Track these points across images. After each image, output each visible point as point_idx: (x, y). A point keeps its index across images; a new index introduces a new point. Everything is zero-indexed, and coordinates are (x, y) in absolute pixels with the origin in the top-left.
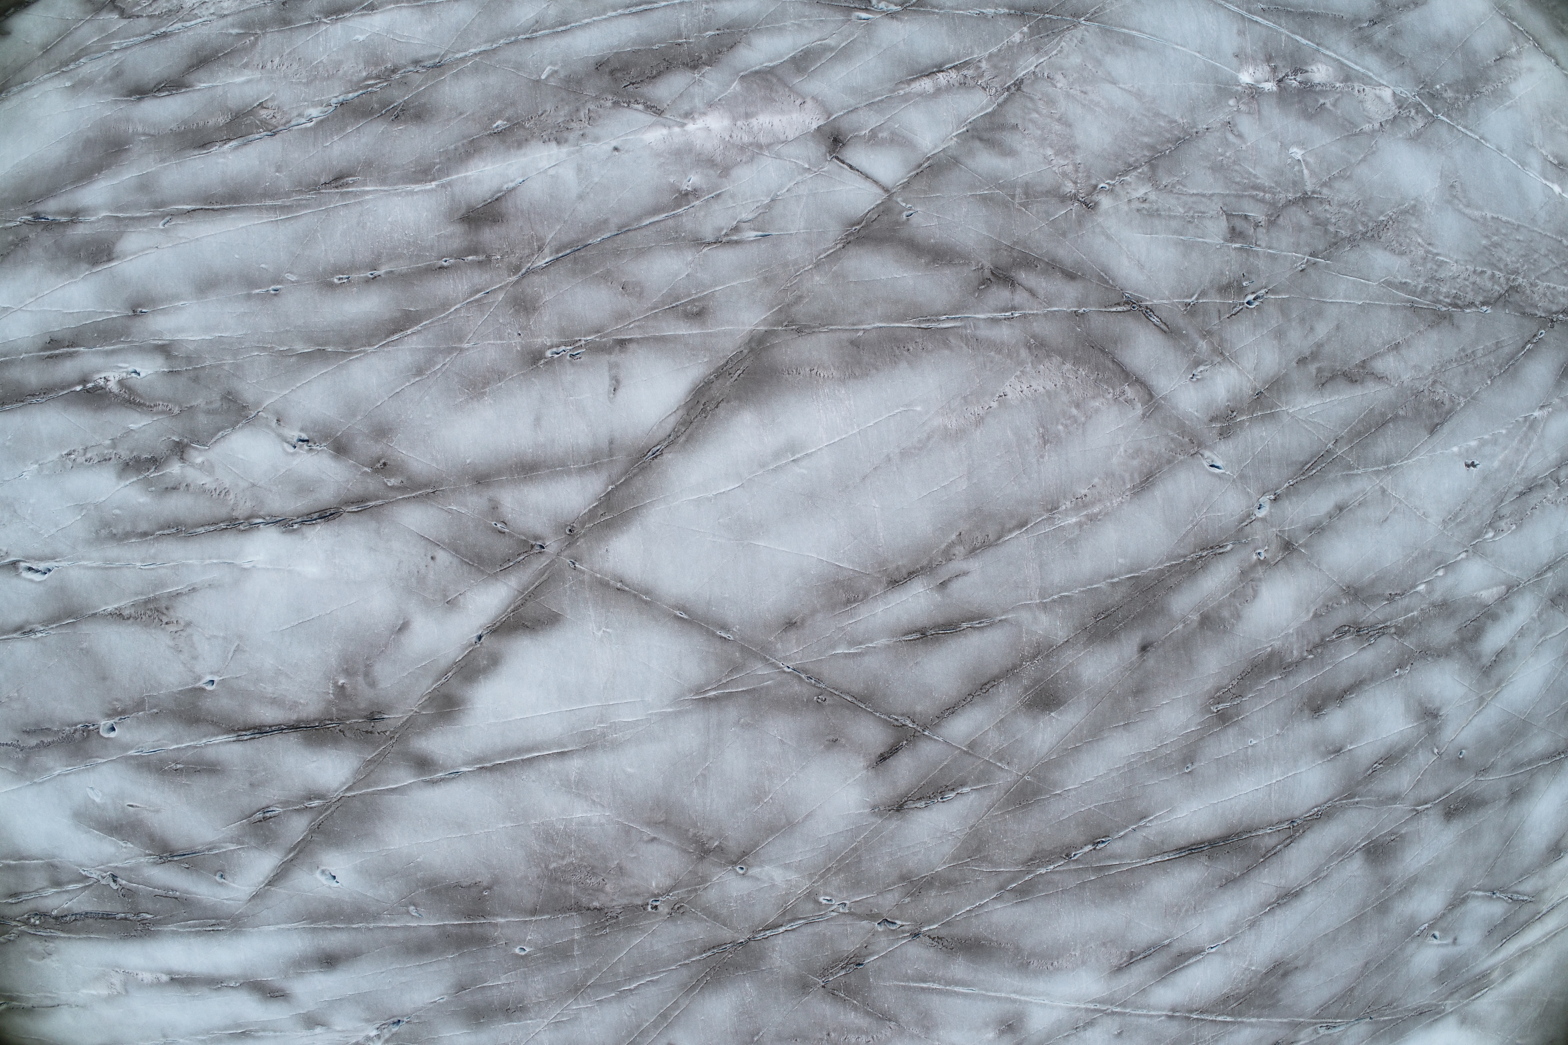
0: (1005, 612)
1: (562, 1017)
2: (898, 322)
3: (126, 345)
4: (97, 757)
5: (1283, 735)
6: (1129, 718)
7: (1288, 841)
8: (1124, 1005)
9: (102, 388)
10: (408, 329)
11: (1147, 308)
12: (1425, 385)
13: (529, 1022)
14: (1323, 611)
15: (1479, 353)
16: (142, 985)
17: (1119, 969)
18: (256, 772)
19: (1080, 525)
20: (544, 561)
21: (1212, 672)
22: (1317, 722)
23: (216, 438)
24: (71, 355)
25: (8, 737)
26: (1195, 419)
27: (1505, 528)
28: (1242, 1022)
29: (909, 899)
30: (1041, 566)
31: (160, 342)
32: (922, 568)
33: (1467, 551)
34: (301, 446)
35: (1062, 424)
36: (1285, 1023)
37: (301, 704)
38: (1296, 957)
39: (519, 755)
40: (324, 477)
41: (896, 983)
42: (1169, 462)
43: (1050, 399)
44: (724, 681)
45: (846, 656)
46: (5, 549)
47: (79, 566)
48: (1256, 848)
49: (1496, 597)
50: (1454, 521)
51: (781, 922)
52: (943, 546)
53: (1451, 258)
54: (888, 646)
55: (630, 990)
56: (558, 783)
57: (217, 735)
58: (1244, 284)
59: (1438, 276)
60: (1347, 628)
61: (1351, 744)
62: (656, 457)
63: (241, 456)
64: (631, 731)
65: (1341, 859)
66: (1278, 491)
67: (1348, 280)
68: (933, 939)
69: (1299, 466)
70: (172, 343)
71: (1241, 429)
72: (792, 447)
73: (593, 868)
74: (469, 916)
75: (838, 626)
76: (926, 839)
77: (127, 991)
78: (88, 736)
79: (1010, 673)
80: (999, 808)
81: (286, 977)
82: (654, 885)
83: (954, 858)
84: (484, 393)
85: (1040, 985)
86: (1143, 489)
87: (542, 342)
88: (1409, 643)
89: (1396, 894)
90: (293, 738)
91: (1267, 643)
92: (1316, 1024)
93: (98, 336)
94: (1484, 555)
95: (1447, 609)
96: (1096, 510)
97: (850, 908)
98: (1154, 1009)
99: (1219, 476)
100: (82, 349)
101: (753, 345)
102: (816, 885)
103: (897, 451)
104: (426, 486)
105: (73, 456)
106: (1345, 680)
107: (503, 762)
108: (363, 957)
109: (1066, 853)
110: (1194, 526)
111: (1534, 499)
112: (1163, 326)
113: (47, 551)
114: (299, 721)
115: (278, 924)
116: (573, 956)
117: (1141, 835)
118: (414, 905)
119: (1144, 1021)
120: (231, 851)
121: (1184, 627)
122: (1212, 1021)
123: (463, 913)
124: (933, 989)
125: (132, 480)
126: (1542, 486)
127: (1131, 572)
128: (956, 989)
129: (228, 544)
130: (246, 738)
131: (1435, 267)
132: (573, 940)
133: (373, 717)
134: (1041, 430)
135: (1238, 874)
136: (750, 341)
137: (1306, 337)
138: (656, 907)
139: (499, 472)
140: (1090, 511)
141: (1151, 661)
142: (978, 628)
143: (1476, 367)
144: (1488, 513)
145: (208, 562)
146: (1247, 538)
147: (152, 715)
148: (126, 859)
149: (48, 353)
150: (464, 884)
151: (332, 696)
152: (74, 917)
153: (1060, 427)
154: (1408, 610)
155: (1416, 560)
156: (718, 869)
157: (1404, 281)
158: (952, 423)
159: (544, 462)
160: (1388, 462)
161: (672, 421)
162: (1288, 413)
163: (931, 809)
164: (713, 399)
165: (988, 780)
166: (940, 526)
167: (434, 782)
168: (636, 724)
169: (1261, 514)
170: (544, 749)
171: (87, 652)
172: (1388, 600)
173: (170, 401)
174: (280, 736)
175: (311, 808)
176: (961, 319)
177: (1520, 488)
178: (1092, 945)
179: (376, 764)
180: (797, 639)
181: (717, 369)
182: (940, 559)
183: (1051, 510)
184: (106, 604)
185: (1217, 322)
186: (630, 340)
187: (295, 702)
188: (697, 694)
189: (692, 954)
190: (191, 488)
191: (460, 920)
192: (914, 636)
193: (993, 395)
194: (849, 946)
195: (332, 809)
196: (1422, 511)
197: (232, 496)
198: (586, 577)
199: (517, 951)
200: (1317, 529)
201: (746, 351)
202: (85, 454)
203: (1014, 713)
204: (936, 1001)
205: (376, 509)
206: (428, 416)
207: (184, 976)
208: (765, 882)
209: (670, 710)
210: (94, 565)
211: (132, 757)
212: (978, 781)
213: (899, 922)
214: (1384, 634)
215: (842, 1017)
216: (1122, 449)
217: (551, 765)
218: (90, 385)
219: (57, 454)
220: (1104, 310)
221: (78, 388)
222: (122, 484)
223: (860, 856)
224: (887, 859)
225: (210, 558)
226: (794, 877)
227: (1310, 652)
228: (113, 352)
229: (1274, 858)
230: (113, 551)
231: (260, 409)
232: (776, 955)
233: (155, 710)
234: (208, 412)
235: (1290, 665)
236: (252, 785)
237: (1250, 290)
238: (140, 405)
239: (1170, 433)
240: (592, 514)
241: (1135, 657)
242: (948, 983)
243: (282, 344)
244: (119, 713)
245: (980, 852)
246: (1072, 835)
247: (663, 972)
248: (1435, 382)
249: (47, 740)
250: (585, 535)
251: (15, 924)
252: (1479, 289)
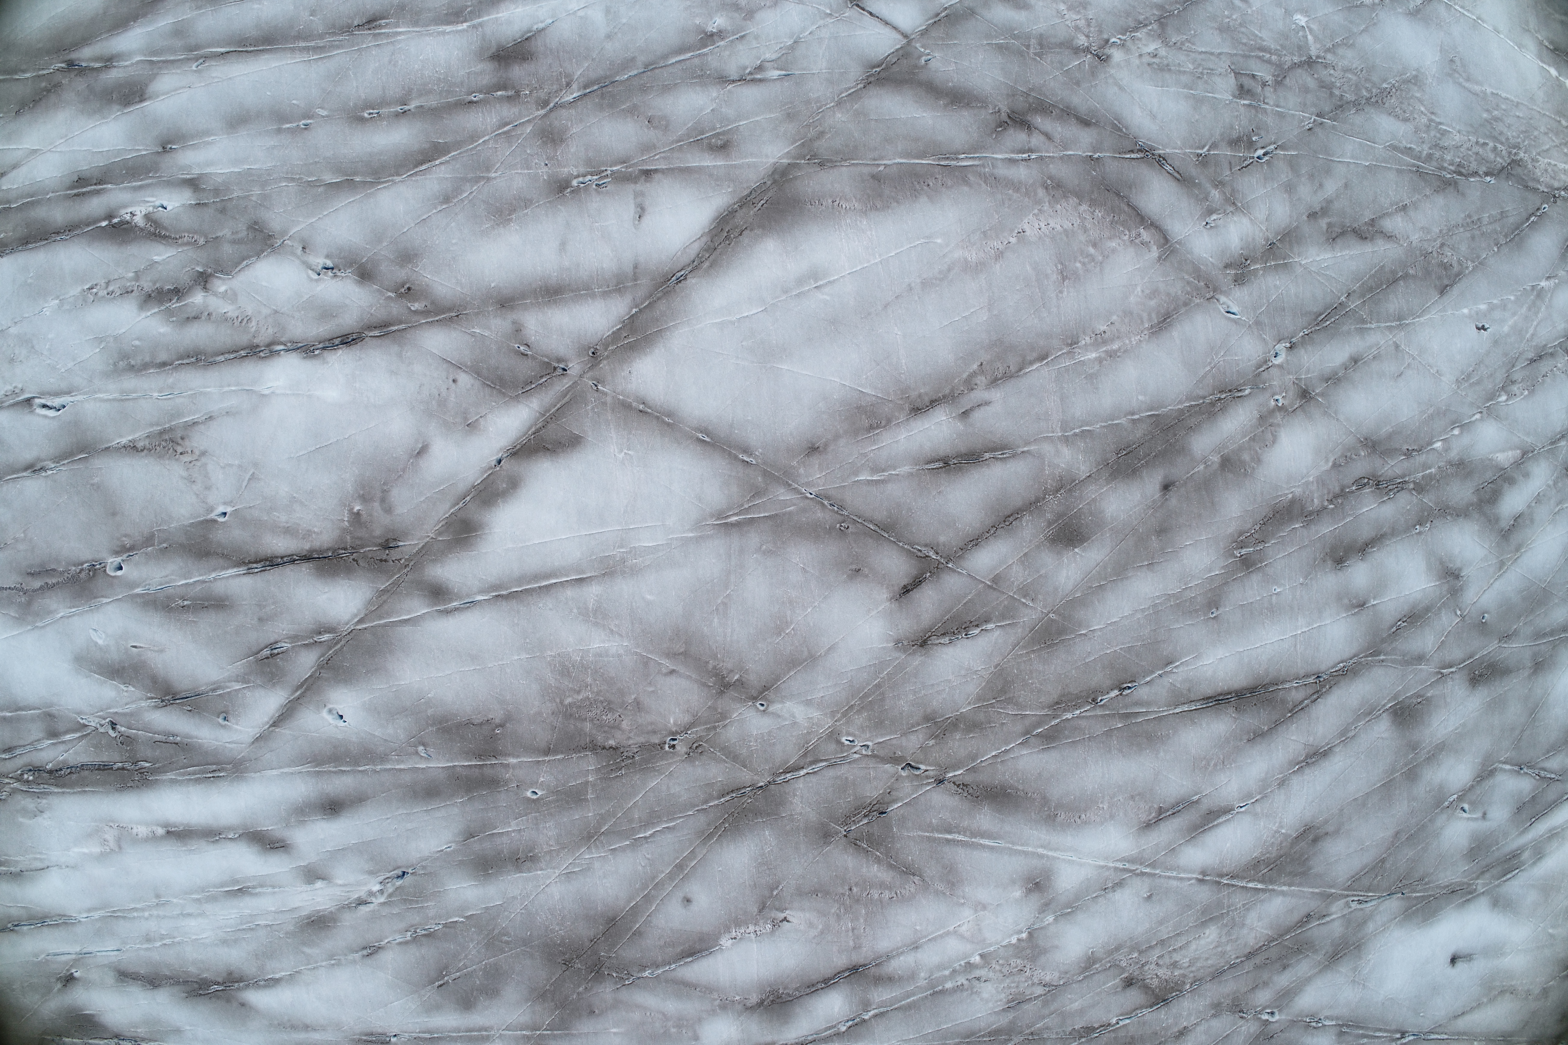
0: (1027, 443)
1: (574, 867)
2: (918, 159)
3: (154, 181)
4: (102, 596)
5: (1307, 584)
6: (1153, 558)
7: (1315, 696)
8: (1153, 865)
9: (128, 222)
10: (436, 160)
11: (1160, 156)
12: (1433, 247)
13: (539, 872)
14: (1342, 461)
15: (1485, 221)
16: (136, 840)
17: (1147, 826)
18: (265, 607)
19: (1100, 360)
20: (566, 383)
21: (1234, 515)
22: (1340, 573)
23: (240, 267)
24: (98, 192)
25: (11, 580)
26: (1210, 264)
27: (1518, 393)
28: (1273, 890)
29: (933, 741)
30: (1062, 399)
31: (188, 177)
32: (944, 397)
33: (1481, 412)
34: (325, 274)
35: (1080, 262)
36: (1317, 894)
37: (315, 532)
38: (1326, 822)
39: (537, 582)
40: (347, 302)
41: (920, 833)
42: (1186, 304)
43: (1067, 237)
44: (746, 506)
45: (869, 482)
46: (20, 386)
47: (95, 399)
48: (1283, 701)
49: (1512, 461)
50: (1467, 381)
51: (802, 764)
52: (965, 376)
53: (1454, 128)
54: (911, 474)
55: (645, 838)
56: (575, 611)
57: (227, 568)
58: (1254, 139)
59: (1442, 144)
60: (1366, 480)
61: (1374, 598)
62: (680, 282)
63: (264, 284)
64: (652, 556)
65: (1367, 719)
66: (1294, 340)
67: (1355, 141)
68: (958, 786)
69: (1314, 317)
70: (201, 177)
71: (1256, 276)
72: (814, 275)
73: (610, 703)
74: (480, 756)
75: (861, 452)
76: (951, 677)
77: (120, 847)
78: (94, 576)
79: (1033, 506)
80: (1024, 647)
81: (287, 826)
82: (672, 721)
83: (979, 698)
84: (511, 220)
85: (1067, 839)
86: (1161, 329)
87: (569, 172)
88: (1429, 499)
89: (1424, 760)
90: (305, 568)
91: (1288, 489)
92: (1348, 896)
93: (126, 173)
94: (1498, 418)
95: (1464, 468)
96: (1115, 346)
97: (873, 751)
98: (1185, 871)
99: (1235, 322)
100: (109, 186)
101: (777, 177)
102: (838, 724)
103: (918, 281)
104: (450, 310)
105: (95, 290)
106: (1366, 533)
107: (520, 589)
108: (369, 801)
109: (1092, 698)
110: (1212, 368)
111: (1545, 366)
112: (1176, 175)
113: (64, 385)
114: (312, 551)
115: (281, 767)
116: (586, 800)
117: (1167, 681)
118: (424, 745)
119: (1174, 883)
120: (236, 690)
121: (1205, 468)
122: (1243, 887)
123: (474, 754)
124: (958, 841)
125: (153, 311)
126: (1552, 355)
127: (1151, 410)
128: (982, 841)
129: (248, 371)
130: (256, 570)
131: (1438, 135)
132: (587, 782)
133: (387, 545)
134: (1059, 267)
135: (1266, 728)
136: (773, 173)
137: (1315, 192)
138: (673, 746)
139: (523, 296)
140: (1109, 348)
141: (1174, 501)
142: (1001, 459)
143: (1483, 234)
144: (1500, 376)
145: (226, 389)
146: (1264, 383)
147: (161, 550)
148: (126, 704)
149: (76, 191)
150: (476, 722)
151: (346, 523)
152: (69, 770)
153: (1078, 265)
154: (1426, 466)
155: (1431, 417)
156: (738, 705)
157: (1409, 146)
158: (973, 256)
159: (569, 285)
160: (1400, 318)
161: (696, 247)
162: (1300, 264)
163: (955, 645)
164: (737, 227)
165: (1013, 617)
166: (961, 355)
167: (448, 612)
168: (656, 548)
169: (1278, 361)
170: (562, 575)
171: (98, 487)
172: (1405, 455)
173: (195, 232)
174: (291, 567)
175: (320, 642)
176: (980, 158)
177: (1531, 355)
178: (1120, 798)
179: (389, 594)
180: (820, 465)
181: (741, 200)
182: (962, 388)
183: (1071, 345)
184: (121, 436)
185: (1228, 173)
186: (656, 171)
187: (309, 531)
188: (718, 519)
189: (711, 798)
190: (213, 317)
191: (471, 761)
192: (937, 465)
193: (1012, 231)
194: (872, 792)
195: (343, 643)
196: (1435, 369)
197: (254, 323)
198: (609, 399)
199: (529, 794)
200: (1333, 379)
201: (769, 183)
202: (107, 288)
203: (1038, 547)
204: (961, 854)
205: (398, 333)
206: (454, 241)
207: (181, 828)
208: (785, 719)
209: (691, 535)
210: (110, 397)
211: (138, 595)
212: (1003, 617)
213: (923, 767)
214: (1403, 489)
215: (864, 870)
216: (1139, 289)
217: (569, 592)
218: (115, 220)
219: (79, 289)
220: (1118, 156)
221: (104, 224)
222: (143, 315)
223: (883, 694)
224: (911, 697)
225: (229, 386)
226: (816, 714)
227: (1331, 501)
228: (141, 187)
229: (1302, 713)
230: (130, 382)
231: (286, 238)
232: (796, 800)
233: (165, 545)
234: (234, 242)
235: (1311, 513)
236: (260, 620)
237: (1259, 145)
238: (165, 237)
239: (1186, 277)
240: (616, 336)
241: (1158, 495)
242: (973, 835)
243: (311, 174)
244: (126, 550)
245: (1005, 693)
246: (1099, 678)
247: (680, 817)
248: (1442, 245)
249: (51, 581)
250: (608, 357)
251: (7, 781)
252: (1482, 160)
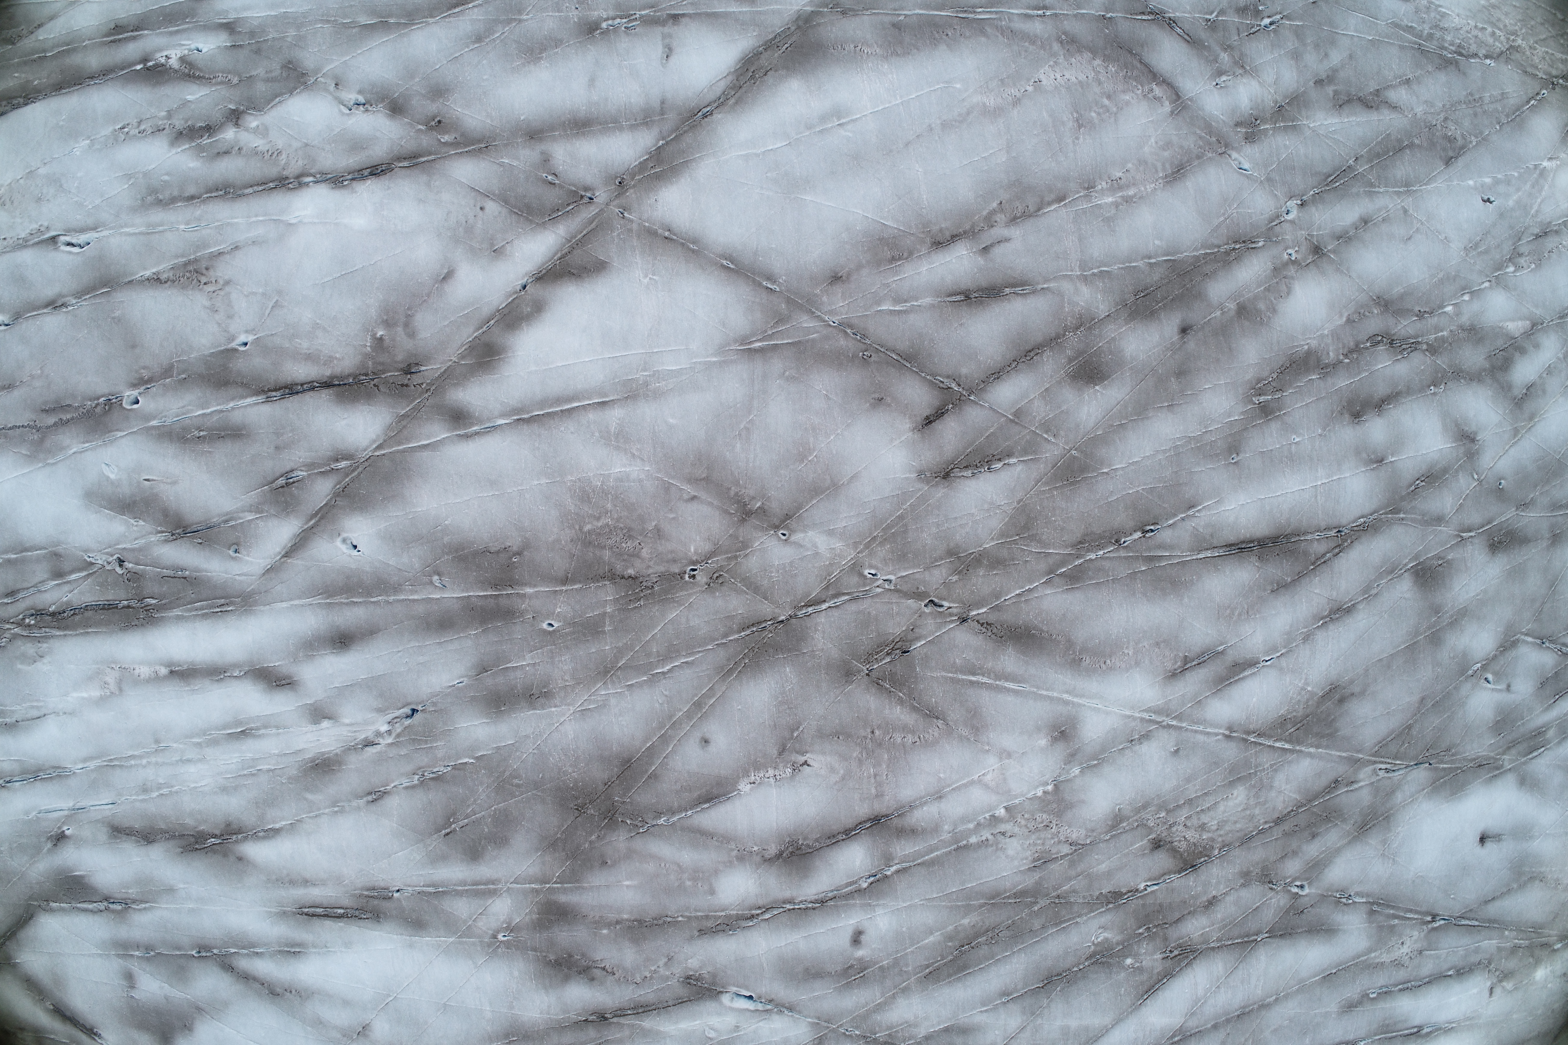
0: (1047, 280)
1: (590, 704)
2: (937, 10)
3: (191, 25)
4: (117, 430)
5: (1325, 436)
6: (1172, 400)
7: (1337, 550)
8: (1179, 717)
9: (163, 65)
10: (469, 3)
11: (1170, 19)
12: (1437, 120)
13: (553, 709)
14: (1356, 317)
15: (1487, 100)
16: (138, 682)
17: (1173, 675)
18: (282, 434)
19: (1116, 205)
20: (593, 210)
21: (1251, 362)
22: (1357, 427)
23: (273, 104)
24: (134, 38)
25: (24, 418)
26: (1221, 122)
27: (1525, 265)
28: (1301, 751)
29: (957, 577)
30: (1080, 240)
31: (225, 21)
32: (965, 232)
33: (1490, 281)
34: (357, 109)
35: (1095, 112)
36: (1345, 758)
37: (336, 358)
38: (1352, 682)
39: (559, 405)
40: (378, 134)
41: (944, 674)
42: (1198, 157)
43: (1082, 88)
44: (770, 333)
45: (892, 312)
46: (46, 224)
47: (121, 233)
48: (1306, 553)
49: (1522, 331)
50: (1474, 250)
51: (824, 597)
52: (985, 213)
53: (1453, 12)
54: (933, 306)
55: (663, 673)
56: (597, 434)
57: (246, 397)
58: (1260, 8)
59: (1442, 25)
60: (1380, 338)
61: (1392, 455)
62: (706, 117)
63: (296, 118)
64: (675, 380)
65: (1390, 577)
66: (1305, 198)
67: (1358, 16)
68: (982, 625)
69: (1323, 177)
70: (237, 21)
71: (1266, 136)
72: (837, 112)
73: (630, 530)
74: (495, 586)
75: (883, 282)
76: (973, 511)
77: (121, 690)
78: (110, 409)
79: (1053, 342)
80: (1046, 483)
81: (296, 660)
82: (692, 550)
83: (1002, 535)
84: (541, 58)
85: (1092, 685)
86: (1175, 179)
87: (599, 15)
88: (1442, 361)
89: (1447, 625)
90: (325, 395)
91: (1303, 340)
92: (1375, 762)
93: (163, 19)
94: (1506, 288)
95: (1475, 334)
96: (1131, 192)
97: (896, 585)
98: (1212, 725)
99: (1247, 177)
100: (146, 32)
101: (800, 23)
102: (860, 555)
103: (938, 122)
104: (480, 141)
105: (126, 130)
106: (1382, 390)
107: (542, 413)
108: (381, 633)
109: (1115, 538)
110: (1226, 219)
111: (1550, 243)
112: (1186, 37)
113: (90, 222)
114: (332, 377)
115: (291, 600)
116: (604, 632)
117: (1191, 524)
118: (439, 574)
119: (1201, 738)
120: (249, 521)
121: (1222, 314)
122: (1270, 746)
123: (490, 583)
124: (982, 683)
125: (184, 147)
126: (1557, 232)
127: (1168, 255)
128: (1007, 684)
129: (276, 202)
130: (275, 399)
131: (1438, 17)
132: (605, 613)
133: (408, 371)
134: (1075, 115)
135: (1289, 580)
136: (797, 19)
137: (1321, 61)
138: (694, 577)
139: (552, 128)
140: (1125, 193)
141: (1191, 344)
142: (1021, 294)
143: (1485, 112)
144: (1507, 248)
145: (254, 219)
146: (1277, 237)
147: (179, 381)
148: (136, 539)
149: (112, 38)
150: (493, 550)
151: (369, 349)
152: (72, 612)
153: (1093, 114)
154: (1438, 329)
155: (1441, 281)
156: (760, 534)
157: (1410, 24)
158: (991, 101)
159: (597, 118)
160: (1407, 184)
161: (722, 85)
162: (1309, 127)
163: (978, 478)
164: (762, 68)
165: (1035, 452)
166: (981, 193)
167: (468, 437)
168: (679, 372)
169: (1290, 217)
170: (584, 398)
171: (119, 321)
172: (1417, 316)
173: (229, 72)
174: (311, 393)
175: (337, 470)
176: (996, 13)
177: (1536, 230)
178: (1145, 644)
179: (409, 419)
180: (843, 293)
181: (766, 43)
182: (982, 225)
183: (1088, 189)
184: (145, 269)
185: (1236, 38)
186: (683, 15)
187: (330, 357)
188: (741, 344)
189: (730, 632)
190: (243, 152)
191: (486, 590)
192: (958, 298)
193: (1028, 80)
194: (895, 628)
195: (360, 469)
196: (1444, 235)
197: (284, 156)
198: (635, 226)
199: (545, 626)
200: (1344, 238)
201: (793, 28)
202: (138, 126)
203: (1059, 383)
204: (986, 698)
205: (428, 164)
206: (485, 77)
207: (185, 667)
208: (808, 550)
209: (714, 359)
210: (137, 231)
211: (153, 427)
212: (1025, 452)
213: (946, 604)
214: (1416, 349)
215: (887, 711)
216: (1153, 140)
217: (591, 416)
218: (150, 64)
219: (111, 129)
220: (1130, 16)
221: (139, 67)
222: (174, 151)
223: (906, 525)
224: (934, 530)
225: (256, 216)
226: (838, 545)
227: (1346, 356)
228: (177, 32)
229: (1324, 566)
230: (158, 216)
231: (319, 75)
232: (818, 636)
233: (184, 376)
234: (267, 80)
235: (1327, 366)
236: (277, 448)
237: (1266, 14)
238: (199, 77)
239: (1198, 132)
240: (642, 166)
241: (1176, 338)
242: (998, 677)
243: (346, 16)
244: (143, 382)
245: (1029, 529)
246: (1122, 519)
247: (699, 652)
248: (1446, 119)
249: (66, 417)
250: (634, 186)
251: (8, 626)
252: (1481, 43)
